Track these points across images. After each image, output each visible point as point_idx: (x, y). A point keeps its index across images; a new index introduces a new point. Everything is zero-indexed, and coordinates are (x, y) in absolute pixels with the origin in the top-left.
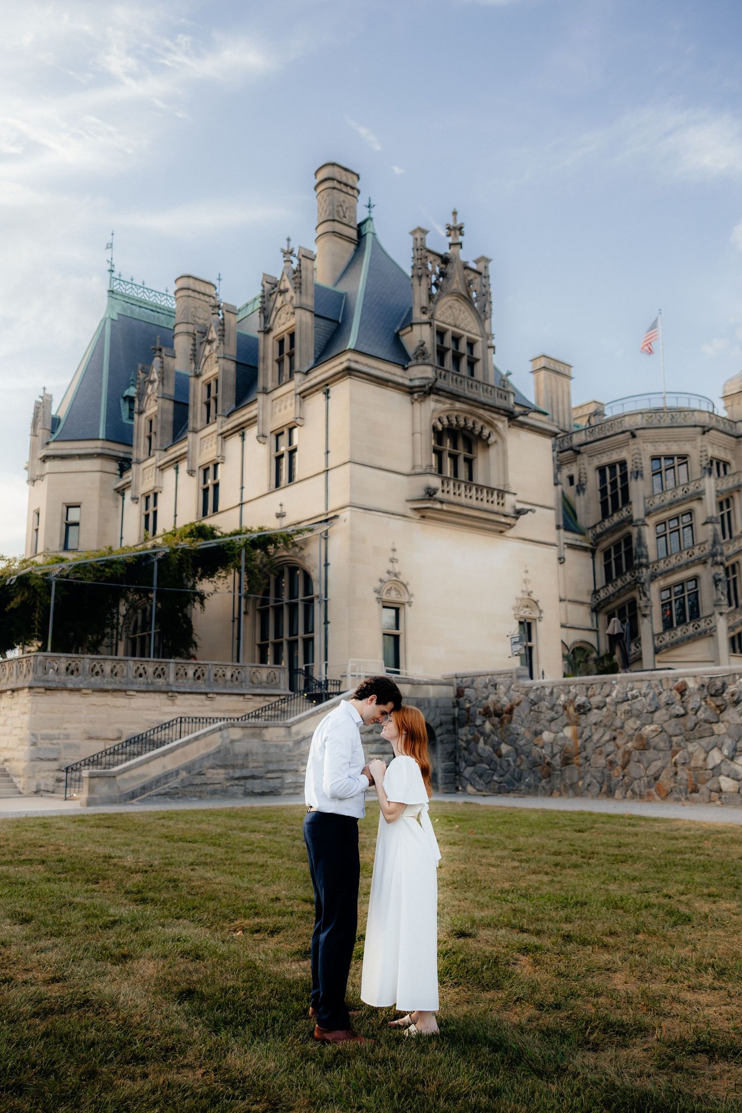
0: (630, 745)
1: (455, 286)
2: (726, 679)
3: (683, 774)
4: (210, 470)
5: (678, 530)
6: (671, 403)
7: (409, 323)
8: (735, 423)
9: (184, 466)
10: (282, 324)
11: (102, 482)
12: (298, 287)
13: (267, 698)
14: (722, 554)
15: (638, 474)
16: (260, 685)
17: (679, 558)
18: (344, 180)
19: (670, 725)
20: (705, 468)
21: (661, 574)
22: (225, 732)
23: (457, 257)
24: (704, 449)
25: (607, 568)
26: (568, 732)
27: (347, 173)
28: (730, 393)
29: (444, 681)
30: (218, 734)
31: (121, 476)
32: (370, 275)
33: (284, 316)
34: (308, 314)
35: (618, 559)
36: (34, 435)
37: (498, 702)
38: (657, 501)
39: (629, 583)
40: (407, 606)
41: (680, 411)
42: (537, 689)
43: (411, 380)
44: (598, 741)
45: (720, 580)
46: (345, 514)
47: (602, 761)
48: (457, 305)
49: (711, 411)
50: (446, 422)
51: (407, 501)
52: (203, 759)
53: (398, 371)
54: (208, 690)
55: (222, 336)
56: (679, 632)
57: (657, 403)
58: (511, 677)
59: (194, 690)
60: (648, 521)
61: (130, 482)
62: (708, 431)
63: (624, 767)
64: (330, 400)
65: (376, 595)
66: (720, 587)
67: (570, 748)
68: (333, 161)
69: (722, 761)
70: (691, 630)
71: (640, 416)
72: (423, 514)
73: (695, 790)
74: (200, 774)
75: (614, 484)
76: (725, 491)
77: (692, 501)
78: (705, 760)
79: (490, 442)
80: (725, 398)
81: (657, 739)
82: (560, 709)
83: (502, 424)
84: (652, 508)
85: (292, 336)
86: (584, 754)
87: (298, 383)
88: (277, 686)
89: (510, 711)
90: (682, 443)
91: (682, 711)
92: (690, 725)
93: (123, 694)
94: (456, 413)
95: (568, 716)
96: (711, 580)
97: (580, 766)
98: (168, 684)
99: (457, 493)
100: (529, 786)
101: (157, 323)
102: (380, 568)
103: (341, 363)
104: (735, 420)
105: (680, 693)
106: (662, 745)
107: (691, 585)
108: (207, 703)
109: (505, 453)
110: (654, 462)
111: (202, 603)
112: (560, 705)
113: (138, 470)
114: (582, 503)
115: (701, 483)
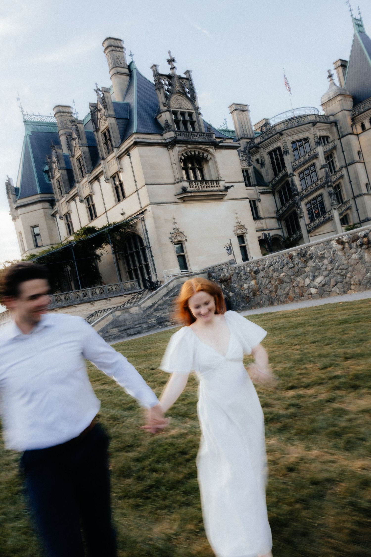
0: (276, 283)
1: (177, 89)
2: (306, 249)
3: (297, 290)
4: (89, 199)
5: (310, 174)
6: (297, 114)
7: (159, 112)
8: (328, 116)
9: (78, 199)
10: (103, 125)
11: (45, 213)
12: (106, 107)
13: (133, 295)
14: (331, 181)
15: (287, 152)
16: (129, 289)
17: (312, 187)
18: (116, 44)
19: (289, 272)
20: (317, 142)
21: (305, 197)
22: (114, 314)
23: (175, 75)
24: (315, 133)
25: (281, 198)
26: (253, 282)
27: (117, 41)
28: (324, 102)
29: (202, 272)
30: (111, 315)
31: (53, 208)
32: (138, 91)
33: (103, 122)
34: (113, 119)
35: (285, 194)
36: (9, 198)
37: (225, 276)
38: (297, 163)
39: (291, 204)
40: (185, 242)
41: (301, 117)
42: (238, 268)
43: (165, 140)
44: (265, 284)
45: (332, 194)
46: (149, 208)
47: (267, 292)
48: (180, 98)
49: (316, 114)
50: (185, 155)
51: (176, 195)
52: (107, 326)
53: (158, 137)
54: (107, 297)
55: (79, 136)
56: (317, 222)
57: (290, 116)
58: (228, 265)
59: (101, 298)
60: (295, 173)
61: (57, 211)
62: (316, 124)
63: (276, 292)
64: (132, 158)
65: (170, 240)
66: (332, 197)
67: (255, 289)
68: (109, 36)
69: (310, 282)
70: (322, 219)
71: (283, 124)
72: (184, 200)
73: (303, 296)
74: (108, 332)
75: (277, 159)
76: (328, 151)
77: (313, 159)
78: (304, 283)
79: (208, 159)
80: (322, 105)
81: (285, 279)
82: (248, 274)
83: (211, 149)
84: (295, 167)
85: (108, 130)
86: (260, 290)
87: (116, 153)
88: (135, 289)
89: (230, 279)
90: (305, 133)
91: (293, 266)
92: (296, 270)
93: (72, 307)
94: (189, 150)
95: (252, 276)
96: (328, 194)
97: (260, 295)
98: (90, 298)
99: (197, 186)
100: (243, 307)
101: (50, 132)
102: (169, 228)
103: (132, 140)
104: (328, 115)
105: (291, 258)
106: (288, 280)
107: (319, 199)
108: (108, 302)
109: (216, 162)
110: (293, 144)
111: (100, 259)
112: (248, 272)
113: (59, 204)
114: (265, 171)
115: (316, 150)
